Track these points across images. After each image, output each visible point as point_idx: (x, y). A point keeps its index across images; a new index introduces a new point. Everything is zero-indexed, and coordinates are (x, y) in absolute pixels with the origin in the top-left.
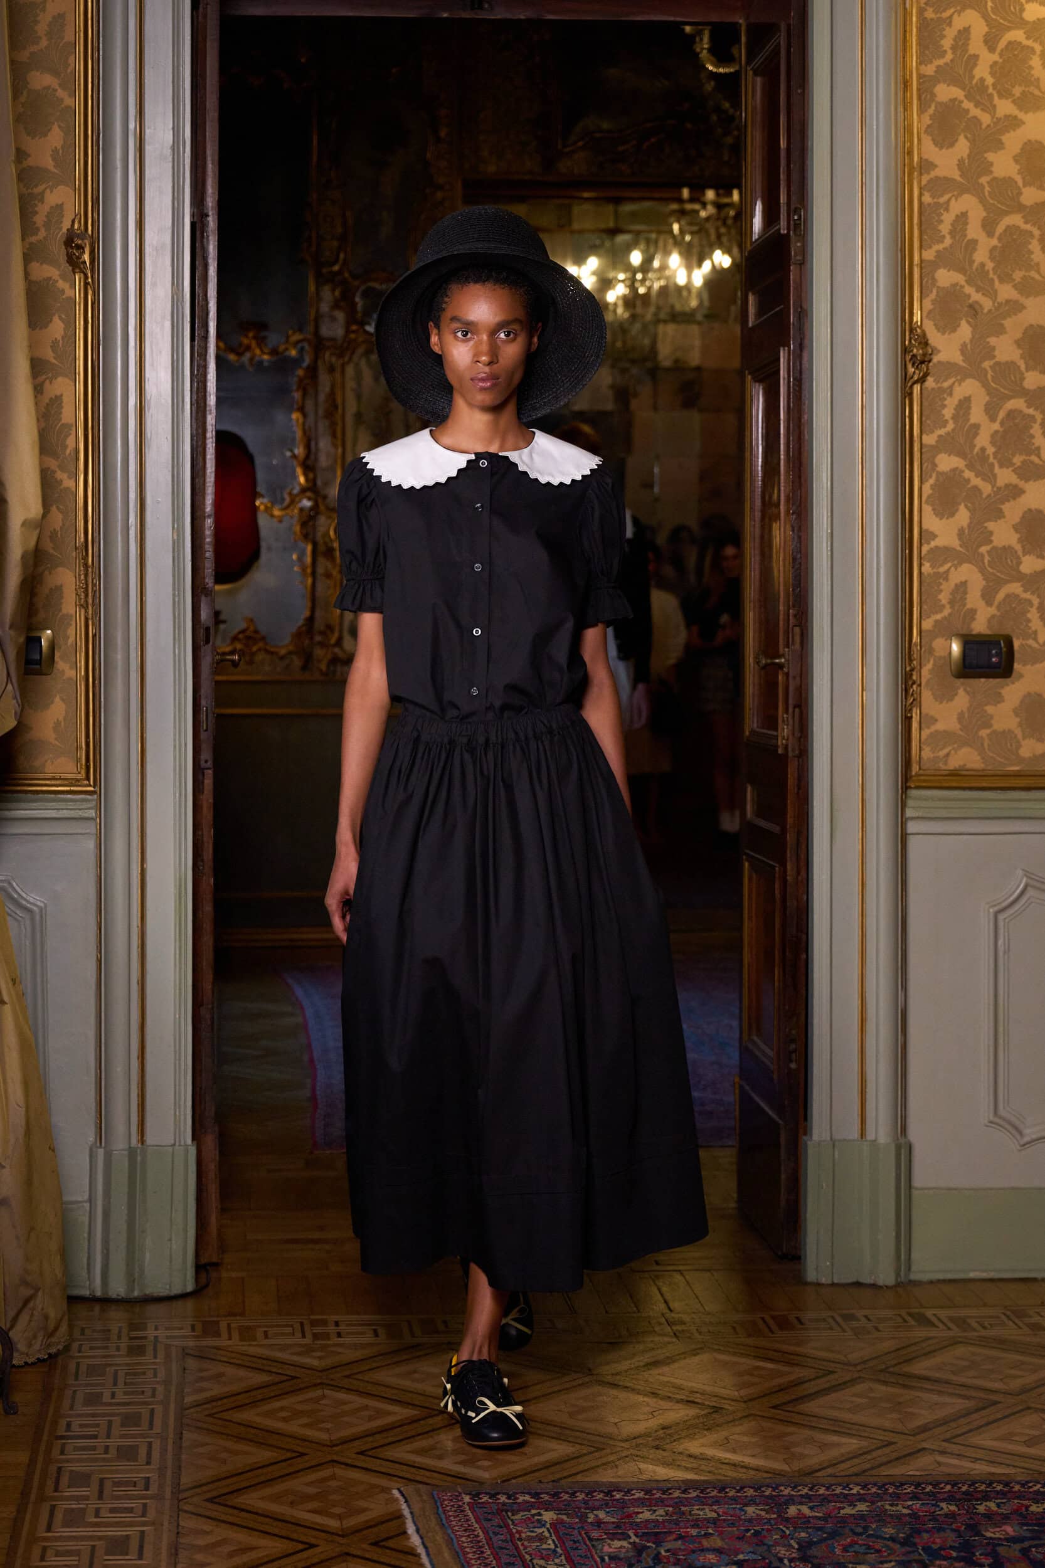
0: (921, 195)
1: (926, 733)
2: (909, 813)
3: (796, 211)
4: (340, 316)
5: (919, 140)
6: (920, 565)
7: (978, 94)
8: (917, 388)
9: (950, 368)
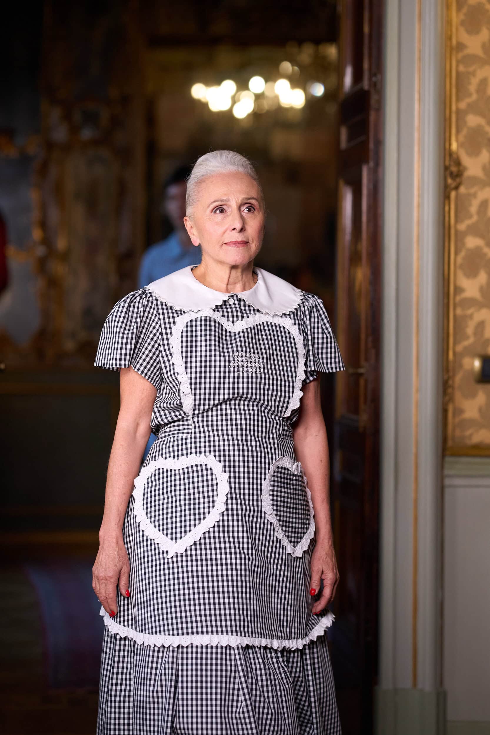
0: (457, 66)
1: (457, 420)
2: (446, 472)
3: (375, 75)
4: (65, 127)
5: (457, 29)
6: (455, 309)
8: (453, 194)
9: (475, 181)
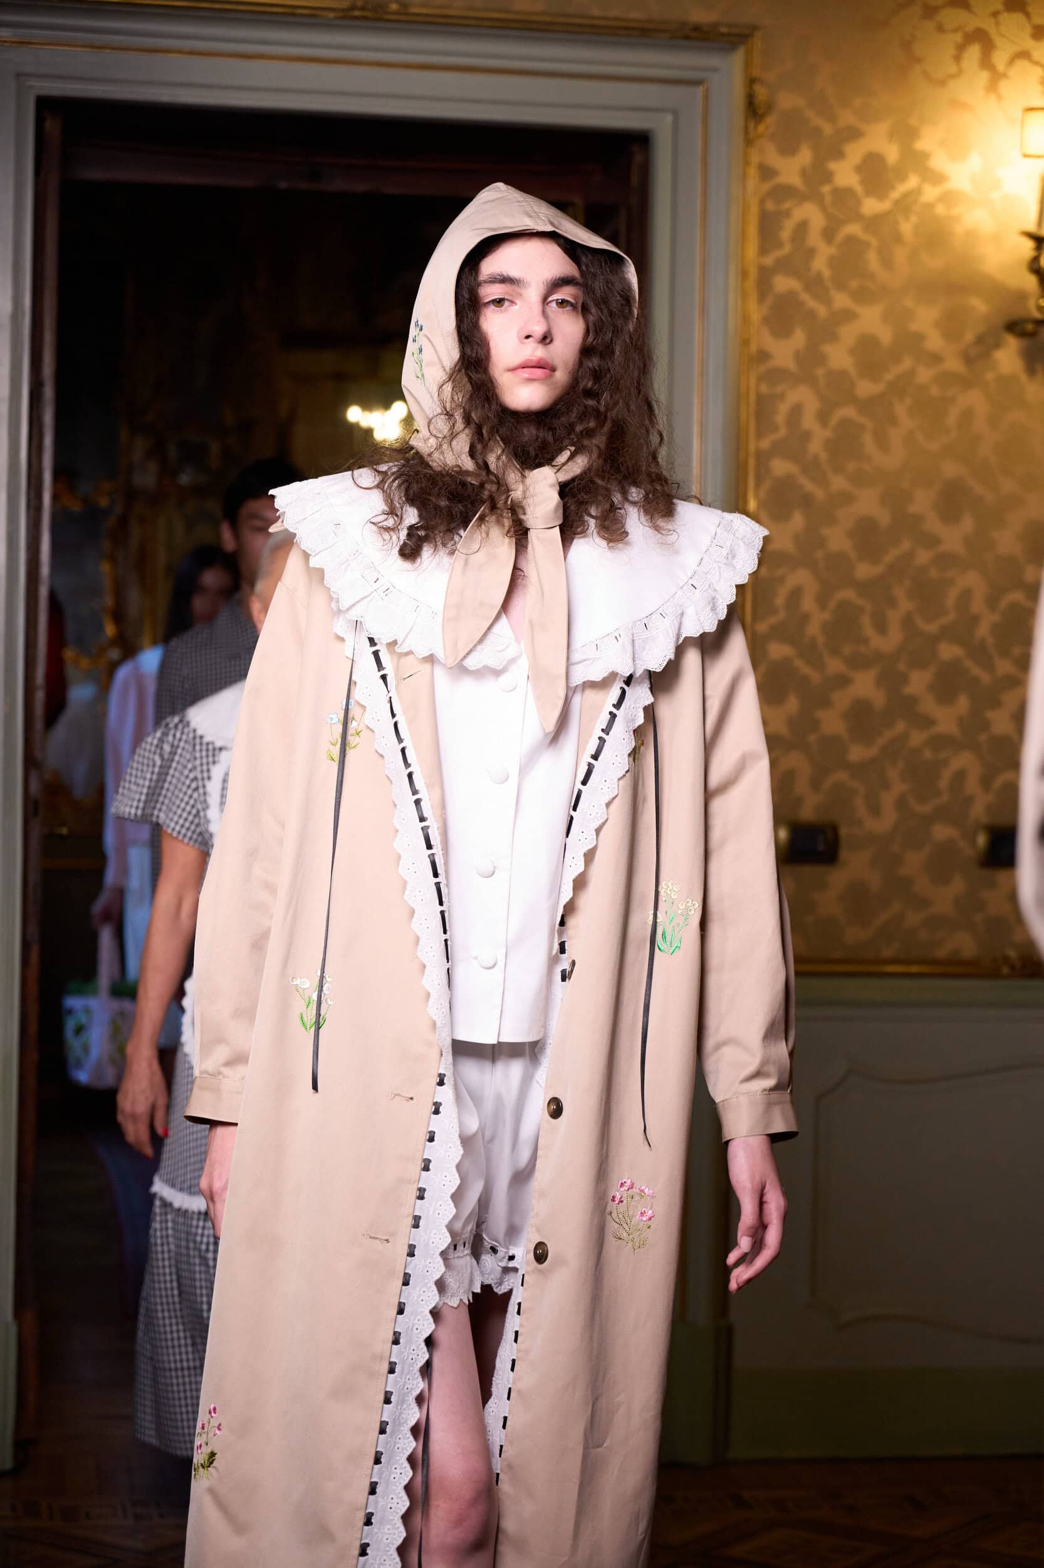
0: (758, 384)
4: (153, 467)
5: (758, 331)
7: (815, 285)
